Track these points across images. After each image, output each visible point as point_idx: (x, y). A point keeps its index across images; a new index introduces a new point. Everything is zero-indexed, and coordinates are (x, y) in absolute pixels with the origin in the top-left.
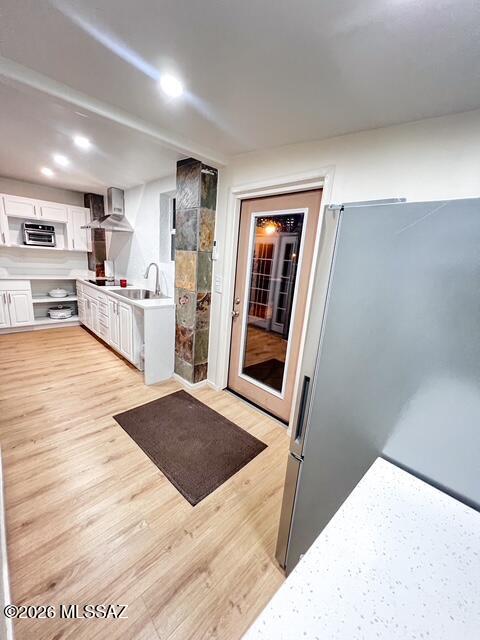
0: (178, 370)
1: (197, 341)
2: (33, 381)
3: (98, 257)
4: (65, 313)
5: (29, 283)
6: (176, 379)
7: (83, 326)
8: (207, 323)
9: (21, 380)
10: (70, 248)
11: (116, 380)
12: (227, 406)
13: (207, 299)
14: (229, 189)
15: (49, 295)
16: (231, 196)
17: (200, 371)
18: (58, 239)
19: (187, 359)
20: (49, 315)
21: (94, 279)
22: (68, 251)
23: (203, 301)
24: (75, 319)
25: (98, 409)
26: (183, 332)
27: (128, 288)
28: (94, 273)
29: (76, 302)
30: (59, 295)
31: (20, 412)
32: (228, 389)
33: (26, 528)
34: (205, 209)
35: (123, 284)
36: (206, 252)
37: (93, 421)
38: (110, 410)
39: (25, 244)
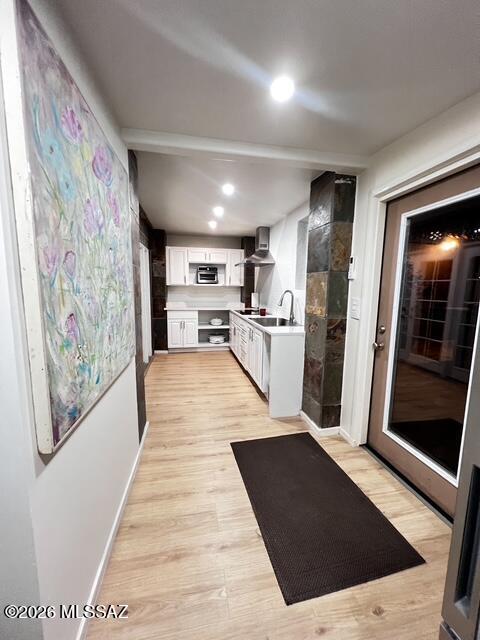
0: (306, 408)
1: (327, 375)
2: (184, 393)
3: (247, 290)
4: (220, 339)
5: (196, 314)
6: (303, 418)
7: (231, 351)
8: (341, 356)
9: (175, 390)
10: (228, 284)
11: (244, 406)
12: (362, 470)
13: (342, 327)
14: (370, 192)
15: (210, 324)
16: (373, 200)
17: (330, 415)
18: (220, 276)
19: (314, 396)
20: (208, 341)
21: (243, 309)
22: (225, 287)
23: (335, 329)
24: (226, 344)
25: (220, 431)
26: (312, 365)
27: (267, 316)
28: (244, 305)
29: (228, 330)
30: (217, 324)
31: (165, 418)
32: (368, 446)
33: (133, 531)
34: (340, 223)
35: (263, 312)
36: (341, 271)
37: (213, 442)
38: (230, 435)
39: (198, 283)
